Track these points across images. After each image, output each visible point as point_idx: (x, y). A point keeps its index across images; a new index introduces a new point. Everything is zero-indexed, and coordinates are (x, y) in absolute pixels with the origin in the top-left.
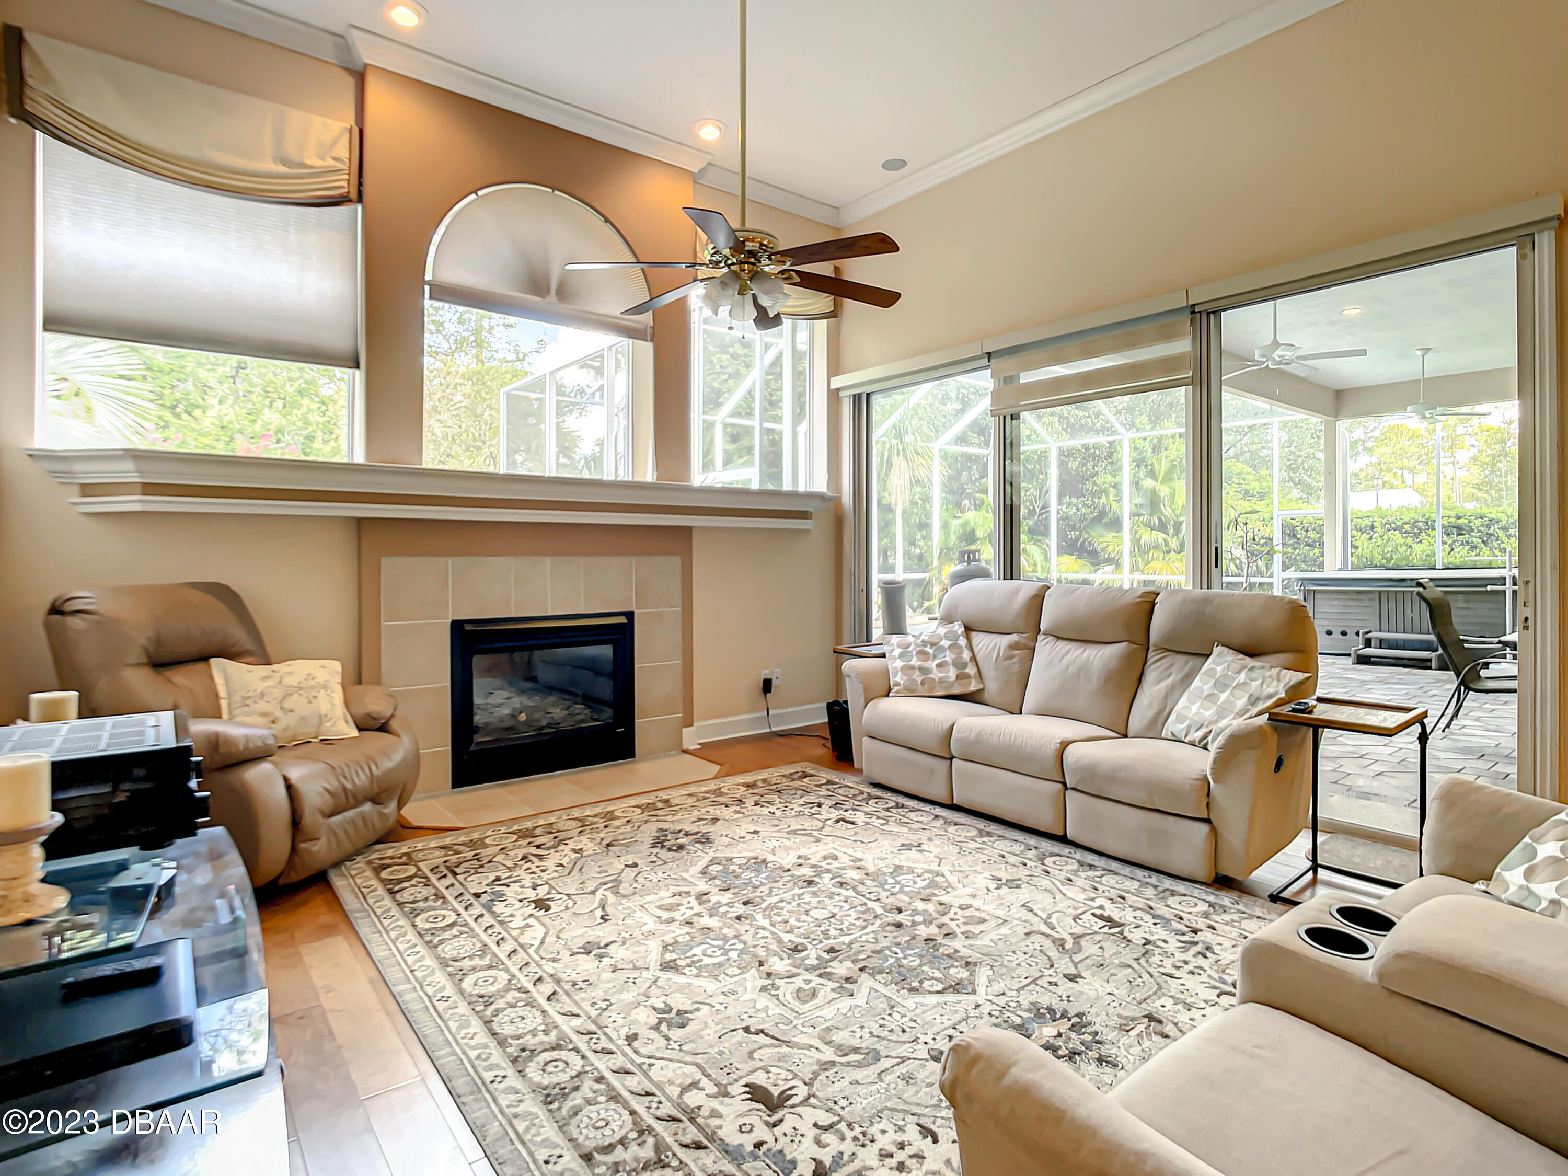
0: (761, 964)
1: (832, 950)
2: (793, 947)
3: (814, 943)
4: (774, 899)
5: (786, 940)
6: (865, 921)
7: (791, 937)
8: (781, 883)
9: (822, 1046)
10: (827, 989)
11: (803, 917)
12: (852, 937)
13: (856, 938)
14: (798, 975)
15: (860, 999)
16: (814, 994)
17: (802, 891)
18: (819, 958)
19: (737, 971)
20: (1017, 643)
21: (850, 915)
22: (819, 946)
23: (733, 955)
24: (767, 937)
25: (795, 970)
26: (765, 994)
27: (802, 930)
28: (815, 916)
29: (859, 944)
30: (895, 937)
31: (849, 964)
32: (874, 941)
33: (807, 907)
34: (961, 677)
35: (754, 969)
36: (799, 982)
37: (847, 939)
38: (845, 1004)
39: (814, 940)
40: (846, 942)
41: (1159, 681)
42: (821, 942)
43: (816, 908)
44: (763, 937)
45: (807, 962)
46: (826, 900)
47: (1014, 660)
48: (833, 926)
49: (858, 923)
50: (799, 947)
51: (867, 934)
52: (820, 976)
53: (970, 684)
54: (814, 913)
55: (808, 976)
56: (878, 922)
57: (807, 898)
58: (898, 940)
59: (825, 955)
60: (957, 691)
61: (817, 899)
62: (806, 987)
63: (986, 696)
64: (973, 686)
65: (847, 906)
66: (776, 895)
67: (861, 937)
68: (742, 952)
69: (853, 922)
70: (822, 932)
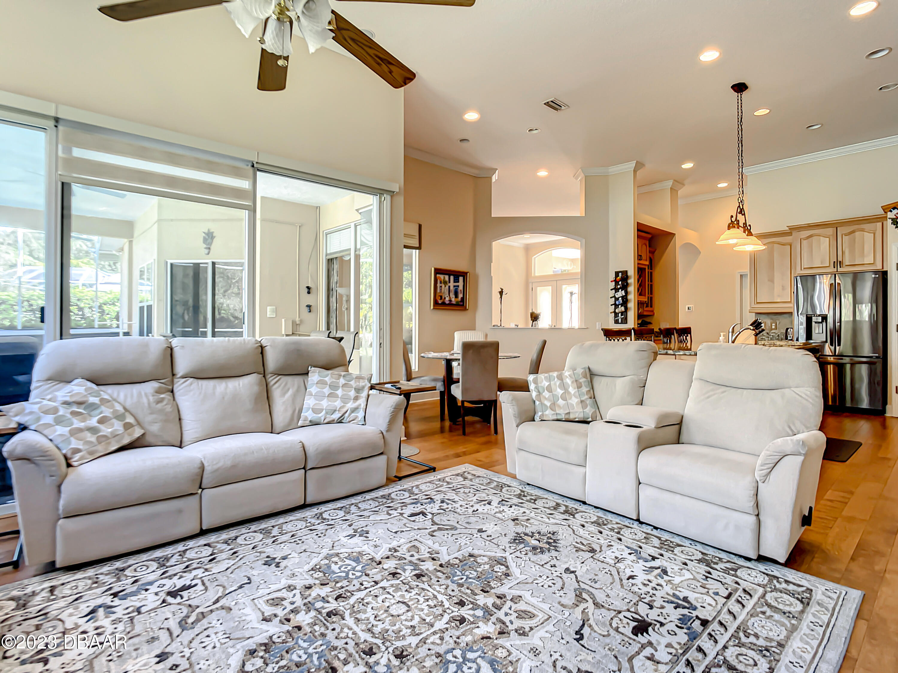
4: (437, 625)
5: (425, 582)
6: (363, 601)
11: (412, 604)
13: (376, 585)
18: (404, 570)
19: (454, 561)
20: (160, 388)
21: (373, 608)
22: (403, 578)
24: (439, 584)
25: (419, 562)
27: (414, 591)
28: (402, 606)
29: (375, 580)
32: (364, 583)
33: (408, 615)
34: (127, 426)
36: (417, 556)
41: (284, 394)
47: (165, 403)
53: (134, 431)
55: (412, 559)
56: (353, 600)
59: (400, 571)
60: (126, 441)
61: (396, 627)
63: (149, 439)
64: (137, 433)
67: (372, 586)
69: (373, 600)
70: (399, 590)
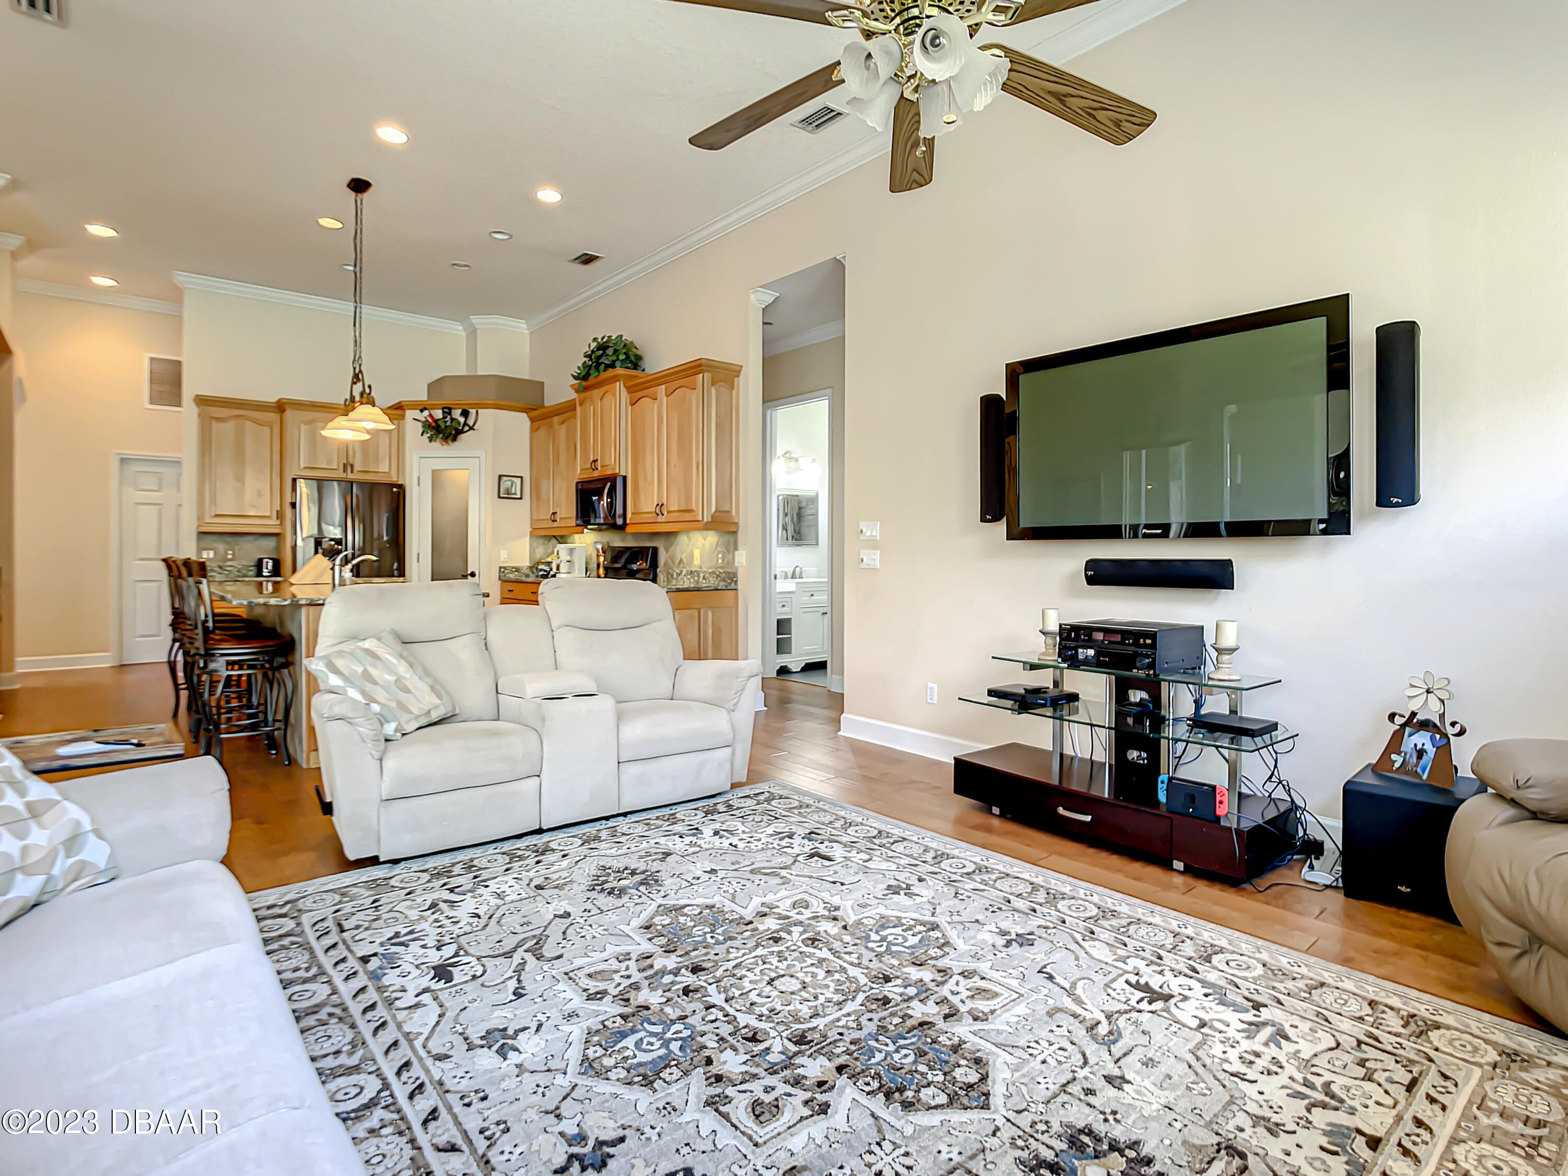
0: (845, 927)
1: (776, 940)
2: (816, 943)
3: (795, 947)
4: (850, 1007)
5: (825, 949)
6: (734, 975)
7: (819, 954)
8: (847, 1038)
9: (789, 876)
10: (784, 907)
11: (808, 979)
12: (753, 954)
13: (750, 952)
14: (809, 919)
15: (756, 901)
16: (794, 905)
17: (815, 1022)
18: (790, 933)
19: (865, 921)
21: (751, 982)
22: (789, 943)
23: (874, 937)
24: (846, 953)
25: (811, 922)
26: (834, 904)
27: (809, 961)
28: (794, 981)
29: (748, 946)
30: (706, 954)
31: (761, 928)
32: (731, 950)
33: (804, 994)
35: (851, 923)
36: (807, 914)
37: (760, 951)
38: (770, 898)
39: (794, 951)
40: (761, 948)
42: (787, 948)
43: (792, 993)
44: (851, 953)
45: (801, 929)
46: (779, 1007)
48: (773, 967)
49: (744, 972)
50: (810, 942)
51: (736, 958)
52: (788, 917)
54: (795, 985)
55: (799, 917)
56: (719, 973)
57: (805, 1011)
58: (704, 951)
59: (783, 935)
61: (791, 1007)
62: (801, 909)
65: (753, 996)
66: (849, 1015)
67: (744, 955)
68: (868, 938)
69: (748, 974)
70: (786, 959)
